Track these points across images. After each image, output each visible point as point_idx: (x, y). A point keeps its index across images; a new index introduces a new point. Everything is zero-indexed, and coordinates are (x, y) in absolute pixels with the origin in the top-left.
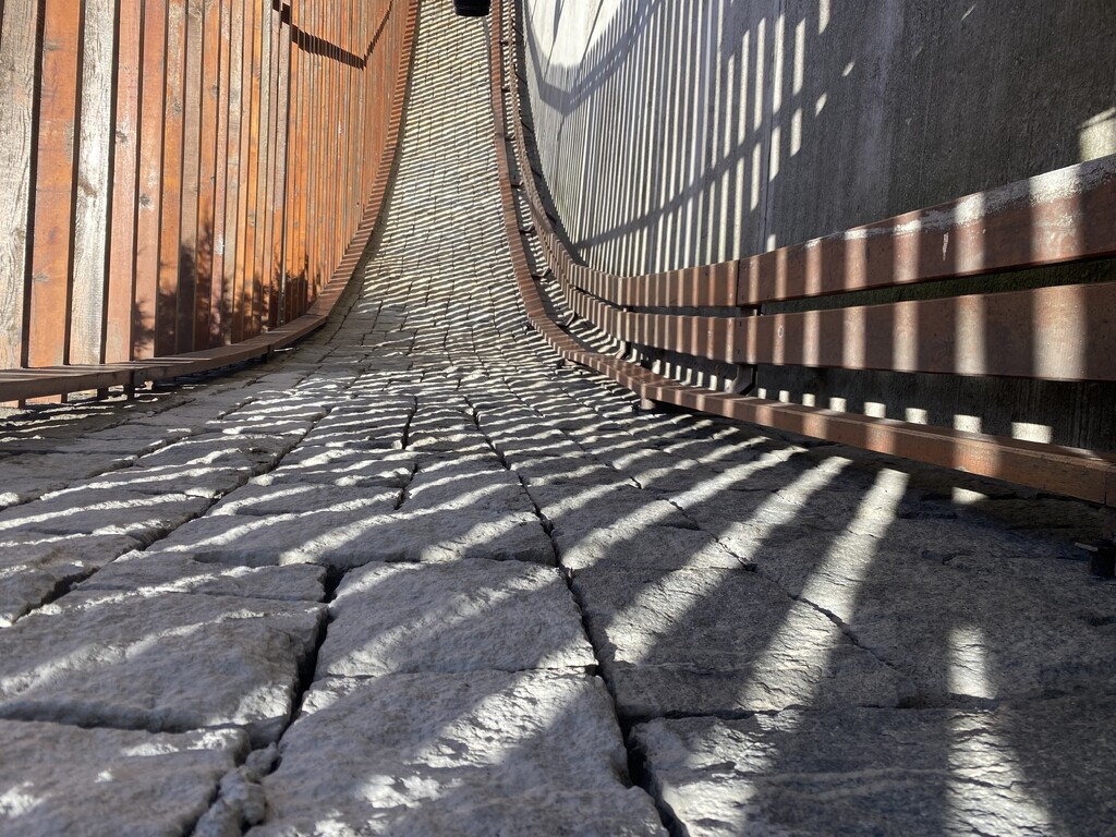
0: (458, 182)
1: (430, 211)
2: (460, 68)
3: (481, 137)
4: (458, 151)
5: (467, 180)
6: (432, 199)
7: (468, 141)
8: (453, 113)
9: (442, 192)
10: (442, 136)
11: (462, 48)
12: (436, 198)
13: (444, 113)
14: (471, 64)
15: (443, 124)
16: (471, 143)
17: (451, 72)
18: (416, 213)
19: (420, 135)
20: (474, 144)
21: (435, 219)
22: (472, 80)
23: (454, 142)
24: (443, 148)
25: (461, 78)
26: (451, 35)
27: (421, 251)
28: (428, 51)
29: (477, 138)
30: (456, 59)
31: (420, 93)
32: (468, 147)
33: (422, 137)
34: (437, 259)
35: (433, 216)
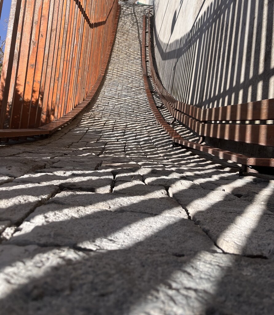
0: (128, 90)
1: (116, 98)
2: (130, 53)
3: (137, 76)
4: (128, 80)
5: (132, 89)
6: (117, 94)
7: (132, 77)
8: (127, 67)
9: (121, 92)
10: (122, 74)
11: (131, 47)
12: (118, 94)
13: (123, 67)
14: (134, 52)
15: (122, 71)
16: (133, 77)
17: (126, 55)
18: (110, 98)
19: (113, 74)
20: (135, 78)
21: (118, 101)
22: (134, 57)
23: (127, 77)
24: (122, 78)
25: (130, 57)
26: (127, 43)
27: (111, 111)
28: (118, 48)
29: (136, 76)
30: (128, 51)
31: (114, 60)
32: (132, 79)
33: (114, 74)
34: (119, 115)
35: (117, 100)
